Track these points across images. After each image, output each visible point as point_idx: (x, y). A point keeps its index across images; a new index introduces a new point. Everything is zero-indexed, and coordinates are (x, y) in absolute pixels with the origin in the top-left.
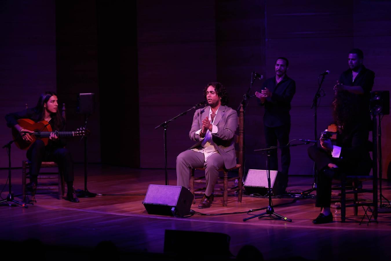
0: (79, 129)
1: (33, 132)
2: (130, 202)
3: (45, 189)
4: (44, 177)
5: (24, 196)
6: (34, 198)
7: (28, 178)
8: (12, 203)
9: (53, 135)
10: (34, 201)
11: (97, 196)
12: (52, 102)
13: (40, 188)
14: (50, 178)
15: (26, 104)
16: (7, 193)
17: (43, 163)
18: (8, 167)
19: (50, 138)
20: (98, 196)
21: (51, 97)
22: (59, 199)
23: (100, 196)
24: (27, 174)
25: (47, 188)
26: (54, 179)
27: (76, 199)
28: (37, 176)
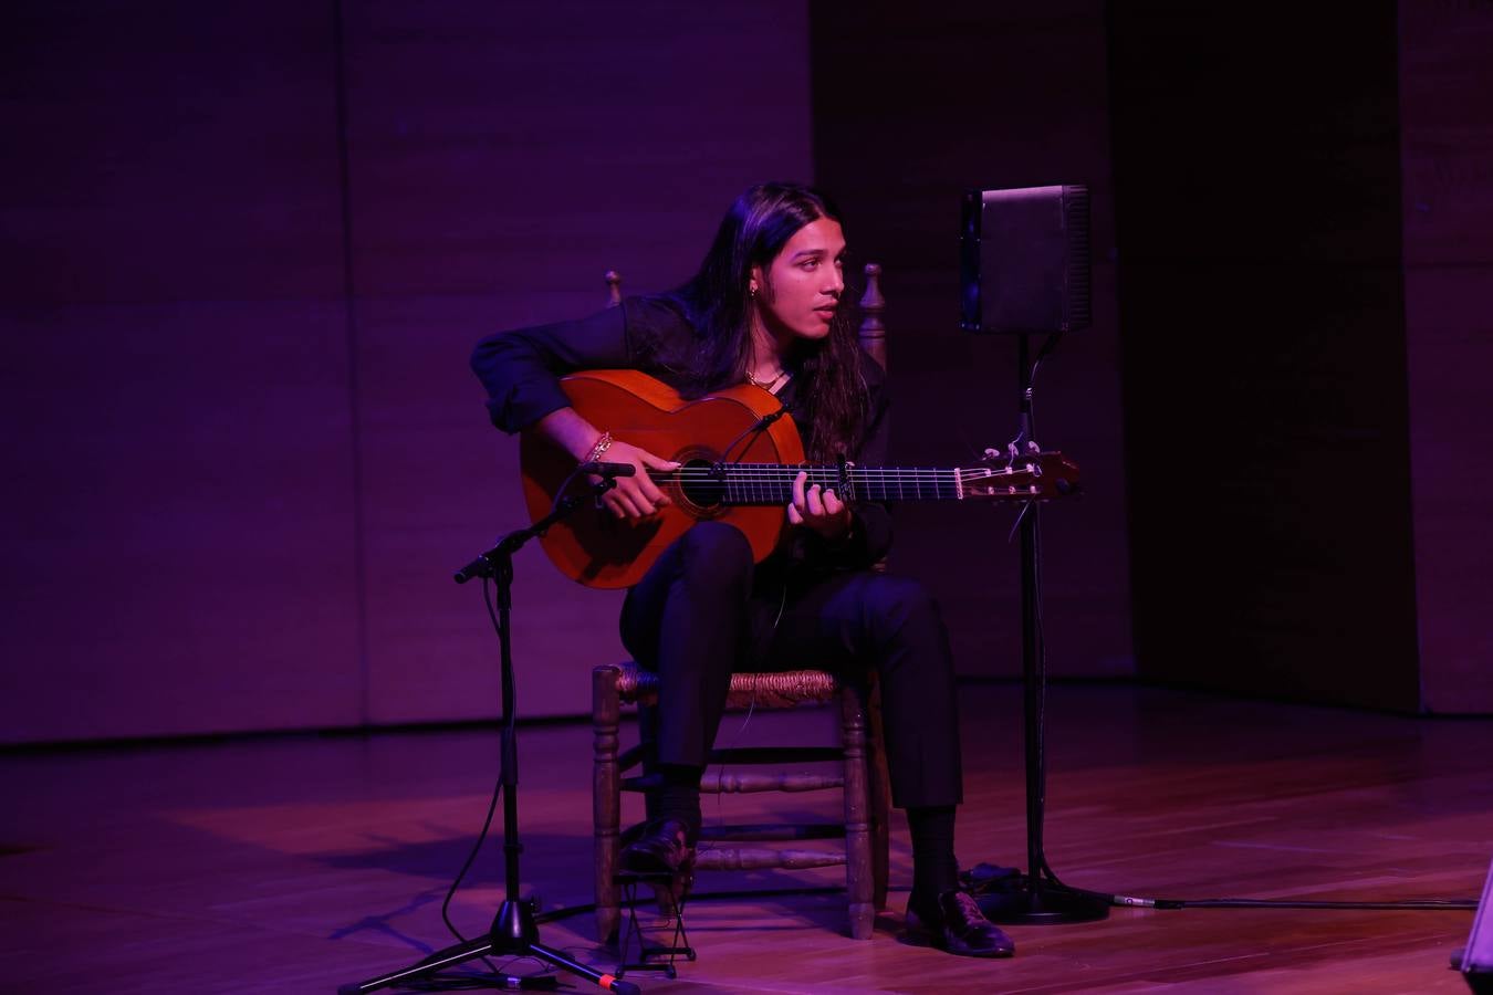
0: (996, 453)
1: (674, 465)
2: (1359, 954)
3: (756, 867)
4: (745, 780)
5: (608, 914)
6: (680, 928)
7: (631, 785)
8: (530, 964)
9: (815, 499)
10: (680, 951)
11: (1116, 915)
12: (802, 265)
13: (717, 855)
14: (783, 788)
15: (612, 275)
16: (487, 899)
17: (738, 681)
18: (499, 712)
19: (796, 518)
20: (1127, 914)
21: (799, 225)
22: (847, 931)
23: (1139, 913)
24: (625, 762)
25: (763, 854)
26: (811, 790)
27: (993, 936)
28: (700, 772)
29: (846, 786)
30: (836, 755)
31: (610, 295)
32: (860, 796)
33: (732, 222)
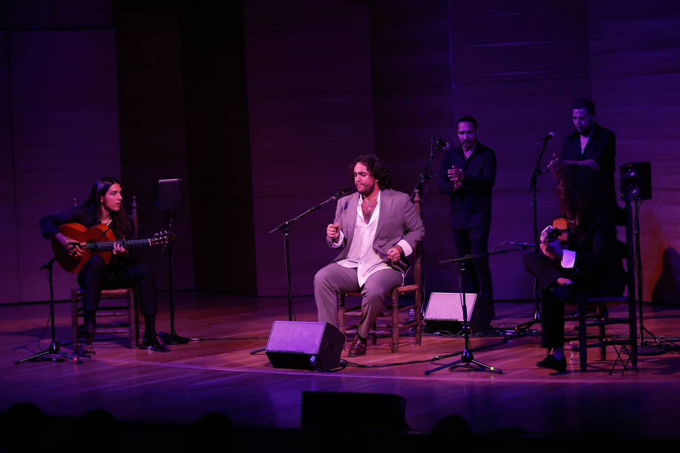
0: (158, 234)
1: (85, 243)
2: (242, 350)
3: (109, 333)
4: (106, 314)
5: (75, 344)
6: (92, 347)
7: (80, 315)
8: (58, 356)
9: (118, 247)
10: (92, 353)
11: (190, 342)
12: (112, 194)
13: (100, 331)
14: (115, 316)
15: (75, 200)
16: (48, 341)
17: (103, 292)
18: (50, 300)
19: (115, 253)
20: (192, 342)
21: (110, 186)
22: (130, 348)
23: (196, 342)
24: (79, 310)
25: (111, 330)
26: (121, 316)
27: (166, 348)
28: (96, 312)
29: (129, 315)
30: (128, 308)
31: (74, 204)
32: (133, 317)
33: (95, 187)
